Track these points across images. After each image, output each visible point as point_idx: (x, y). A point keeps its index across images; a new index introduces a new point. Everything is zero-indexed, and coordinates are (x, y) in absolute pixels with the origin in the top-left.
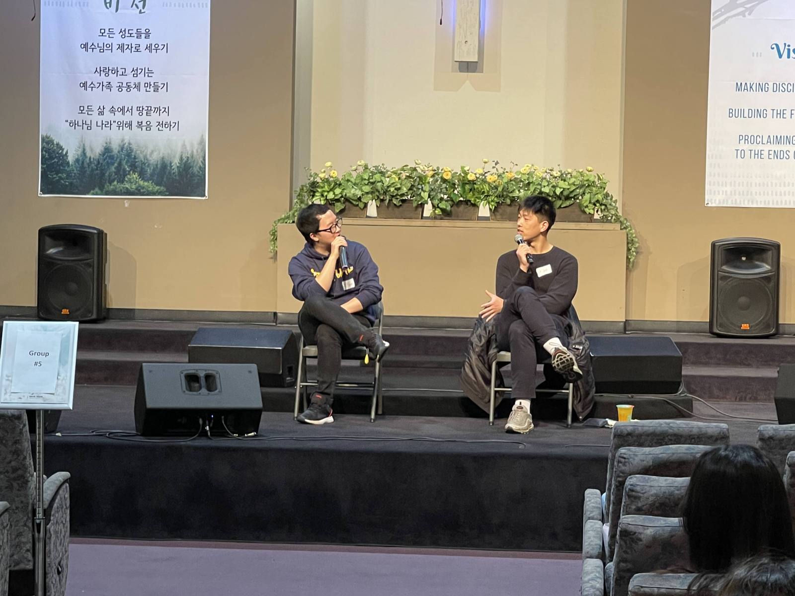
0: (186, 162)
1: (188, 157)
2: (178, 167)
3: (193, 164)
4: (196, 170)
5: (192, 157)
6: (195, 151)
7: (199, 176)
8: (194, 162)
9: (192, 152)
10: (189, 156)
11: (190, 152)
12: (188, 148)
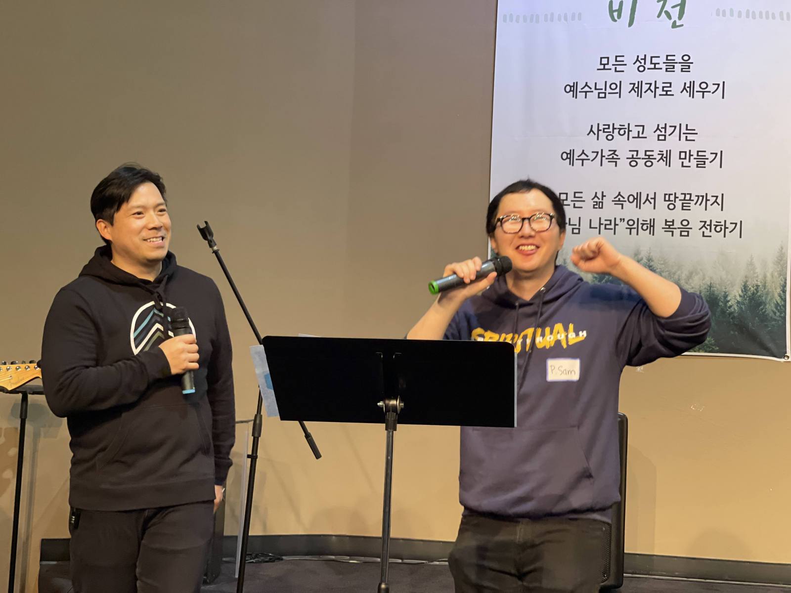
0: (753, 294)
1: (758, 286)
2: (738, 302)
3: (766, 299)
4: (770, 308)
5: (765, 286)
6: (769, 275)
7: (775, 320)
8: (767, 294)
9: (765, 277)
10: (759, 284)
11: (760, 277)
12: (758, 270)
